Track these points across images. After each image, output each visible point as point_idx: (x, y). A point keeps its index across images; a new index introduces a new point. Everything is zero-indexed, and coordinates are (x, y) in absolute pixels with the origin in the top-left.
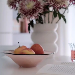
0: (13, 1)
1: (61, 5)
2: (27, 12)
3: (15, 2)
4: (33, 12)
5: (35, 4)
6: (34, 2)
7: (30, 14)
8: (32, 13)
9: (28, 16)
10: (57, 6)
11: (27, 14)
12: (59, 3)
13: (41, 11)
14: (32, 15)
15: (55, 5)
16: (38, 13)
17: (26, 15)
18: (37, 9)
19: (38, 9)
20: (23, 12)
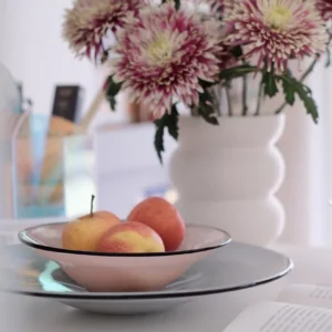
0: (91, 27)
1: (292, 47)
2: (149, 78)
3: (96, 30)
4: (172, 79)
5: (183, 43)
6: (177, 31)
7: (162, 88)
8: (168, 83)
9: (152, 96)
10: (275, 54)
11: (148, 84)
12: (286, 41)
13: (208, 71)
14: (168, 90)
15: (268, 51)
16: (195, 81)
17: (145, 89)
18: (189, 63)
19: (194, 63)
20: (133, 78)
